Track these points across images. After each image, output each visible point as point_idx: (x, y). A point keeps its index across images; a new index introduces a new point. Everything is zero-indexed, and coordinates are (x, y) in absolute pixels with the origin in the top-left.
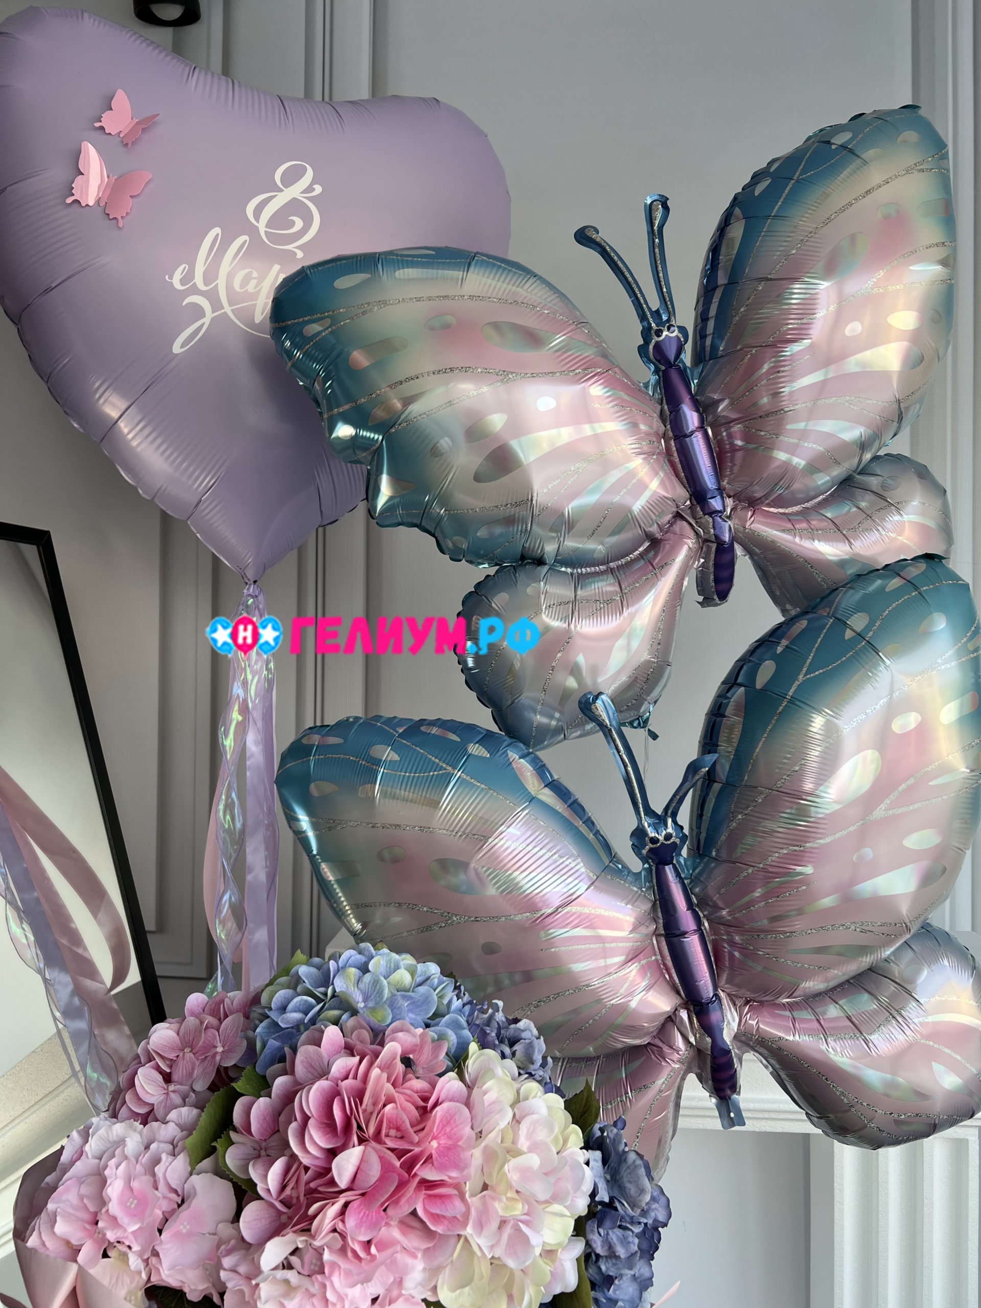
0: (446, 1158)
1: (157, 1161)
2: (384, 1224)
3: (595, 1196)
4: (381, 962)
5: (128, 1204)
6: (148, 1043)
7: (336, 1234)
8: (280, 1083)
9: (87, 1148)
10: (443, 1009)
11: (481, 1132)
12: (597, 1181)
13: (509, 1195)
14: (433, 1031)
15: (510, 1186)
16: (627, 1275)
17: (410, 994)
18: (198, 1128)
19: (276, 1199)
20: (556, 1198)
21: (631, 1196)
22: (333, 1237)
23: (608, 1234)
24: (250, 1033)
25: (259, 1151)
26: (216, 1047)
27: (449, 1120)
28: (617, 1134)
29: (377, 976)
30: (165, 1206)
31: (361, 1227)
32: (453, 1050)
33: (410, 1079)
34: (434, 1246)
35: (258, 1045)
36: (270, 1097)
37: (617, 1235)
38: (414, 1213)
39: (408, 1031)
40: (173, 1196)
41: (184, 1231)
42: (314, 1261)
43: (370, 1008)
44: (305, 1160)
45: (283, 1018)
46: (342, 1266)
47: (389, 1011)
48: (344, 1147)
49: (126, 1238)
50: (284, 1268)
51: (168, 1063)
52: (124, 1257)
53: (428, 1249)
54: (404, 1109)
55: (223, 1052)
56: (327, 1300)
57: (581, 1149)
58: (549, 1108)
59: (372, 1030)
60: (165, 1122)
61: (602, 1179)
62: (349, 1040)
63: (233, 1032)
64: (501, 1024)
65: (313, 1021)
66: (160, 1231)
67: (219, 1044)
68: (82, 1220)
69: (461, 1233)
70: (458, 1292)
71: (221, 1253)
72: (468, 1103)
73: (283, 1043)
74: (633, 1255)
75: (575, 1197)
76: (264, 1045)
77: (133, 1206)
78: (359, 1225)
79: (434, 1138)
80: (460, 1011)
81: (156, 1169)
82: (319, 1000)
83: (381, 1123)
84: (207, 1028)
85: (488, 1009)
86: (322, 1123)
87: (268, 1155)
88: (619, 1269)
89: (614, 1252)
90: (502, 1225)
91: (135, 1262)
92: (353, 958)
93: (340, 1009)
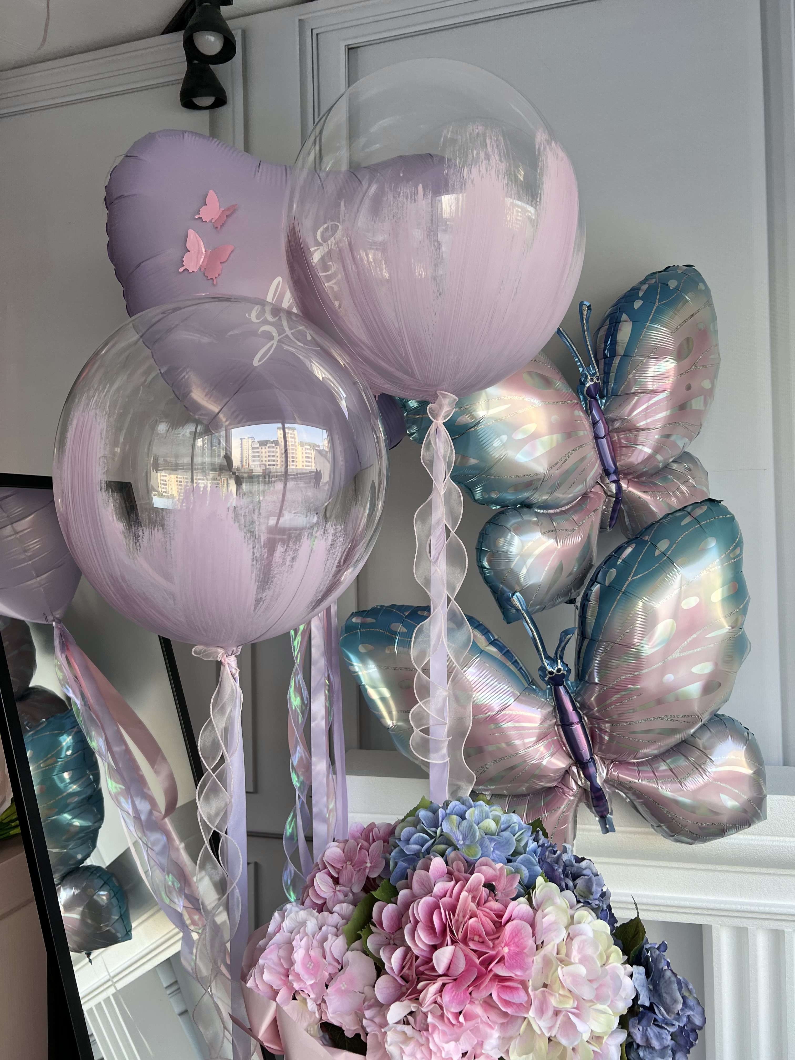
0: (514, 961)
1: (325, 939)
2: (468, 1001)
3: (638, 1001)
4: (476, 812)
5: (308, 966)
6: (324, 856)
7: (437, 1005)
8: (403, 893)
9: (284, 925)
10: (521, 849)
11: (542, 944)
12: (639, 990)
13: (561, 992)
14: (512, 866)
15: (563, 986)
17: (496, 836)
18: (351, 919)
19: (398, 976)
20: (599, 998)
21: (667, 1004)
22: (434, 1006)
23: (647, 1030)
24: (388, 856)
25: (389, 941)
26: (366, 863)
27: (516, 933)
28: (659, 955)
29: (471, 823)
30: (331, 970)
31: (452, 1003)
32: (526, 881)
33: (490, 901)
34: (508, 1022)
35: (392, 865)
36: (396, 904)
37: (654, 1031)
38: (490, 997)
39: (490, 866)
40: (336, 964)
41: (343, 988)
42: (423, 1022)
43: (467, 845)
44: (416, 952)
45: (407, 847)
46: (440, 1028)
47: (480, 848)
48: (441, 945)
49: (306, 988)
50: (404, 1024)
51: (337, 871)
52: (305, 1001)
53: (503, 1024)
54: (482, 923)
55: (371, 867)
56: (431, 1050)
57: (624, 963)
58: (595, 931)
59: (467, 862)
60: (332, 913)
61: (645, 989)
62: (450, 868)
63: (377, 854)
64: (567, 863)
65: (428, 851)
66: (327, 986)
67: (368, 861)
68: (279, 973)
69: (525, 1016)
70: (524, 1056)
71: (365, 1007)
72: (532, 924)
73: (409, 864)
74: (666, 1048)
75: (616, 1000)
76: (396, 864)
77: (311, 967)
78: (452, 1001)
79: (506, 945)
80: (534, 852)
81: (325, 944)
82: (431, 837)
83: (467, 930)
84: (361, 849)
85: (557, 851)
86: (426, 926)
87: (395, 944)
88: (653, 1057)
89: (650, 1044)
90: (557, 1013)
91: (311, 1005)
92: (457, 807)
93: (446, 844)
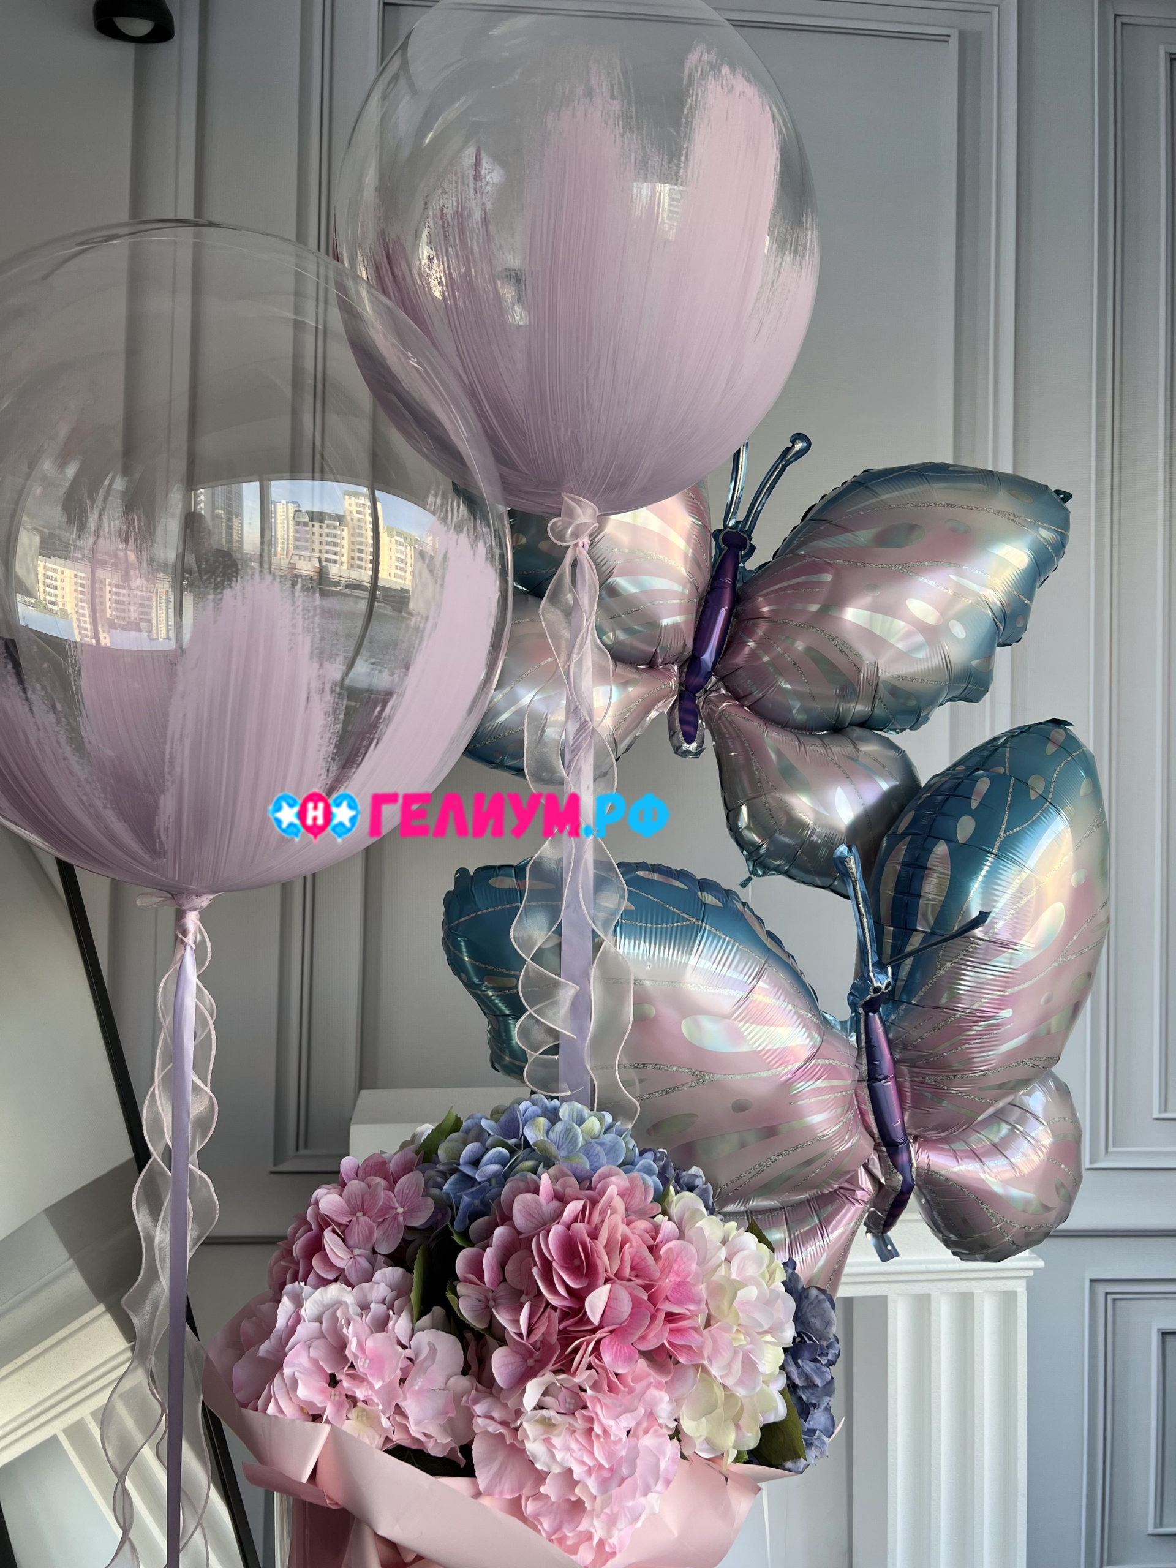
0: (681, 1294)
6: (318, 1206)
7: (593, 1371)
8: (499, 1234)
9: (302, 1312)
10: (630, 1155)
13: (736, 1327)
17: (601, 1140)
21: (817, 1330)
22: (590, 1374)
23: (804, 1368)
24: (436, 1191)
26: (395, 1208)
27: (674, 1257)
29: (569, 1124)
34: (672, 1380)
36: (494, 1247)
37: (812, 1367)
41: (417, 1388)
42: (568, 1400)
43: (563, 1157)
44: (554, 1301)
45: (477, 1172)
46: (603, 1400)
47: (585, 1159)
48: (590, 1288)
50: (541, 1408)
51: (342, 1228)
53: (667, 1383)
55: (405, 1213)
59: (575, 1177)
63: (413, 1191)
65: (507, 1174)
67: (397, 1205)
68: (319, 1382)
69: (700, 1362)
71: (469, 1402)
73: (473, 1198)
78: (615, 1360)
82: (512, 1151)
86: (562, 1266)
88: (813, 1398)
89: (813, 1382)
92: (530, 1110)
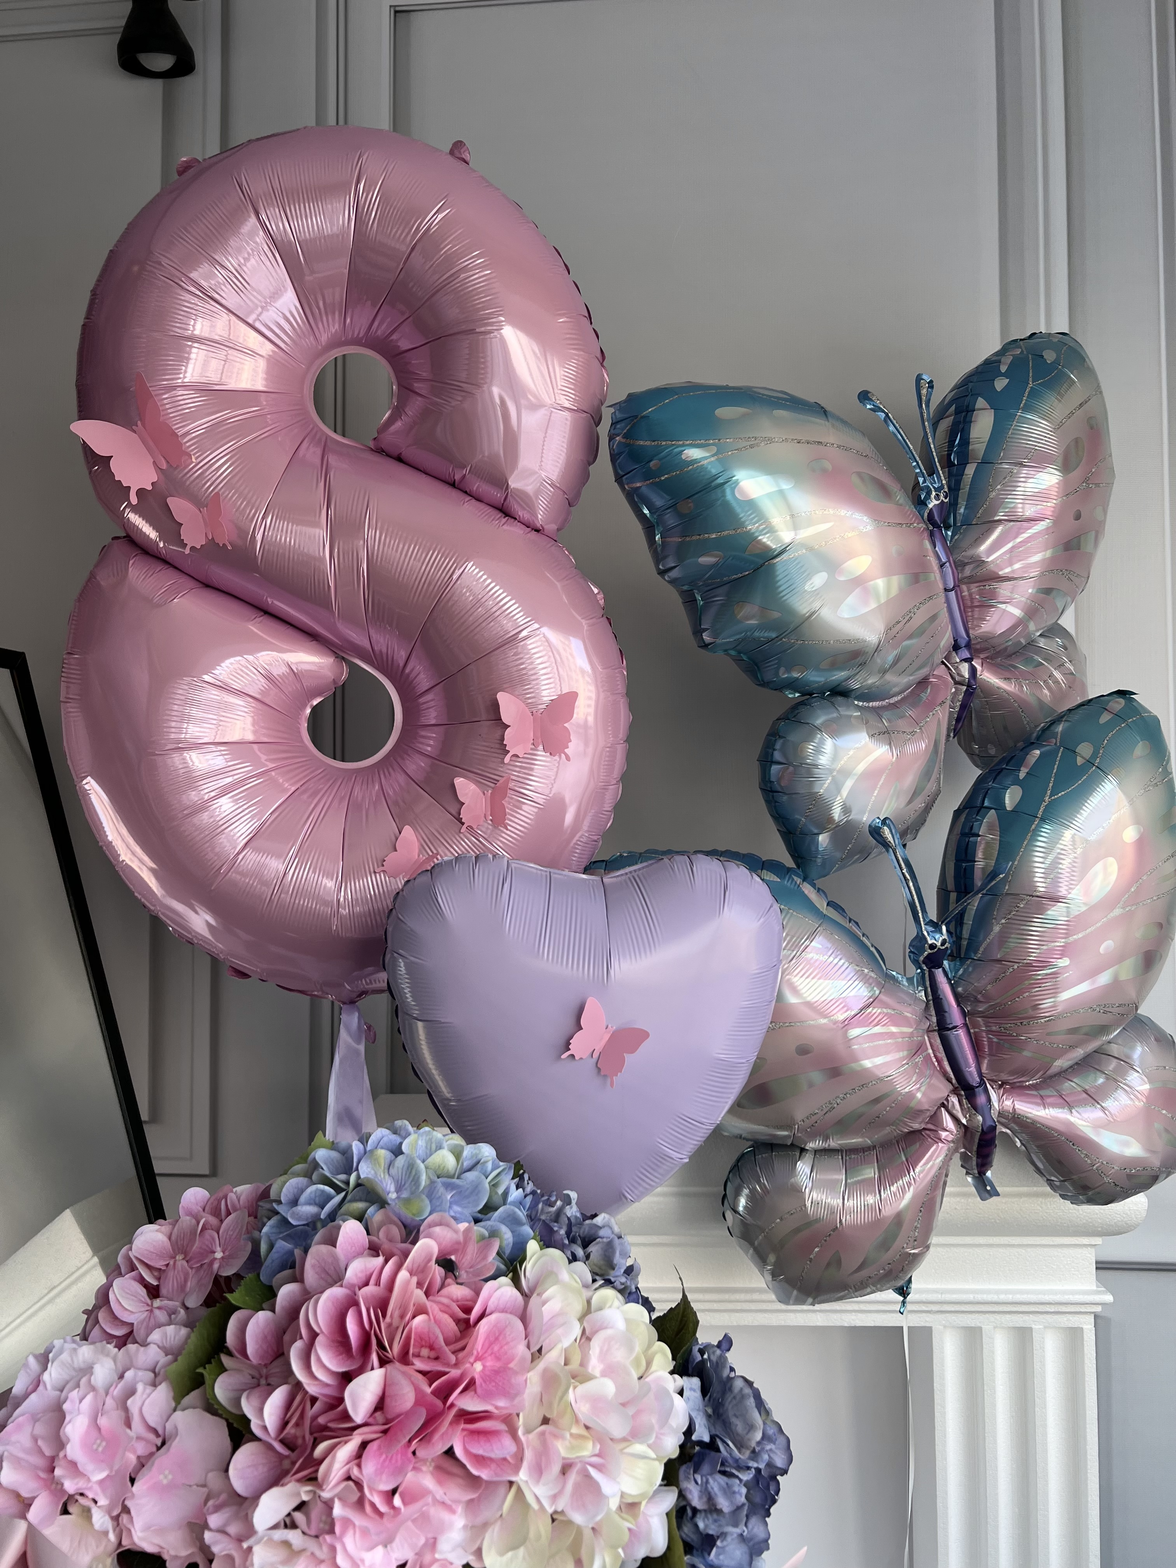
0: (494, 1384)
1: (131, 1392)
2: (411, 1466)
3: (692, 1435)
4: (420, 1142)
5: (95, 1447)
6: (131, 1249)
7: (351, 1483)
8: (286, 1292)
9: (46, 1377)
10: (497, 1199)
11: (540, 1351)
12: (694, 1415)
13: (575, 1430)
14: (483, 1227)
15: (577, 1420)
16: (732, 1534)
17: (455, 1180)
18: (184, 1352)
19: (276, 1439)
20: (635, 1435)
21: (738, 1434)
22: (346, 1486)
23: (707, 1482)
24: (256, 1234)
25: (259, 1380)
26: (214, 1252)
27: (497, 1336)
28: (721, 1357)
29: (412, 1159)
30: (141, 1449)
31: (382, 1473)
32: (508, 1251)
33: (449, 1285)
34: (479, 1498)
35: (263, 1247)
36: (273, 1311)
37: (719, 1483)
38: (450, 1452)
39: (448, 1225)
40: (151, 1436)
41: (165, 1482)
42: (324, 1518)
43: (403, 1199)
44: (312, 1389)
45: (293, 1213)
46: (357, 1523)
47: (427, 1202)
48: (360, 1371)
49: (90, 1489)
50: (286, 1526)
51: (156, 1274)
52: (87, 1513)
53: (472, 1501)
54: (437, 1322)
55: (222, 1258)
57: (672, 1373)
58: (628, 1321)
59: (405, 1226)
60: (144, 1344)
61: (701, 1414)
62: (374, 1238)
63: (235, 1234)
64: (573, 1220)
65: (332, 1217)
66: (132, 1481)
67: (218, 1249)
68: (34, 1466)
69: (513, 1479)
70: (510, 1554)
71: (208, 1510)
72: (524, 1318)
73: (296, 1245)
74: (739, 1508)
75: (662, 1434)
76: (271, 1246)
77: (100, 1449)
78: (379, 1472)
79: (478, 1359)
80: (520, 1203)
81: (129, 1402)
82: (338, 1190)
83: (408, 1338)
84: (204, 1228)
85: (556, 1201)
86: (333, 1341)
87: (269, 1385)
88: (720, 1526)
89: (714, 1505)
90: (565, 1469)
91: (100, 1519)
92: (385, 1139)
93: (366, 1201)
